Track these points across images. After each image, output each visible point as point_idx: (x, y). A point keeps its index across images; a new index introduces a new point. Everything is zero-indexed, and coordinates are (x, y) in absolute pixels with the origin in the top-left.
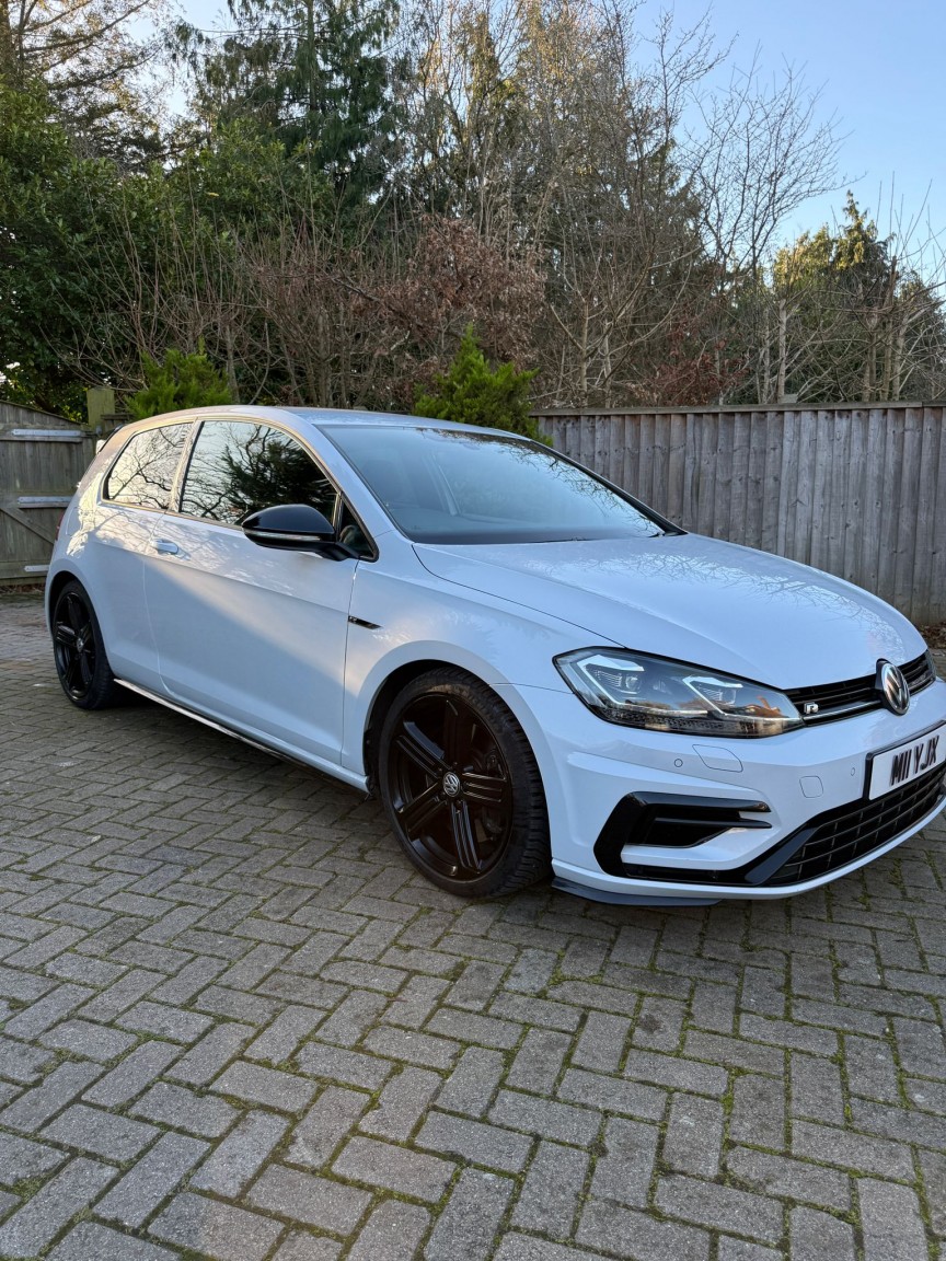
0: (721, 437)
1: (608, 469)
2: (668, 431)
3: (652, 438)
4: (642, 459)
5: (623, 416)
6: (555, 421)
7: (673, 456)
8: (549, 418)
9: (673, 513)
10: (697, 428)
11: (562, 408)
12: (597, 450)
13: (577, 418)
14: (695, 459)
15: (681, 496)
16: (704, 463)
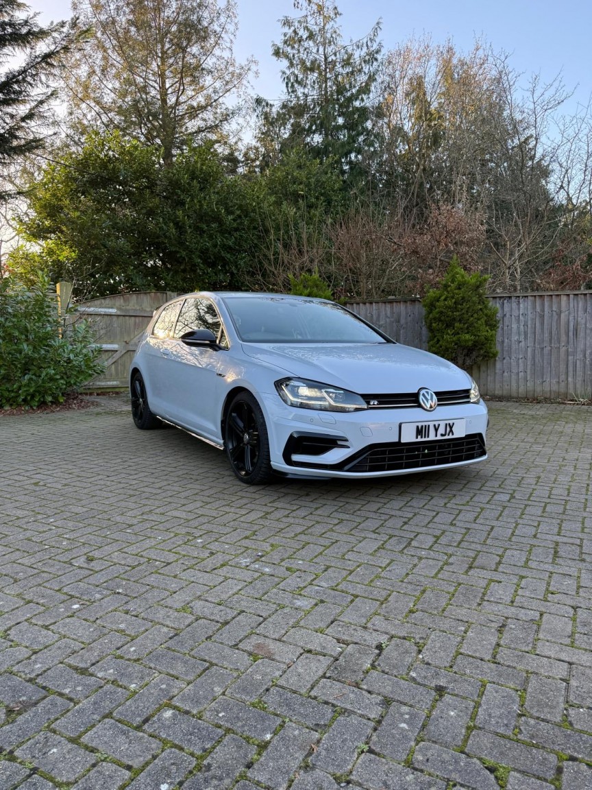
0: (589, 305)
1: (527, 322)
2: (559, 303)
3: (551, 307)
4: (545, 317)
5: (535, 296)
6: (498, 299)
7: (563, 315)
8: (494, 298)
9: (563, 344)
10: (575, 301)
11: (502, 293)
12: (521, 313)
13: (510, 297)
14: (574, 316)
15: (568, 336)
16: (579, 319)
